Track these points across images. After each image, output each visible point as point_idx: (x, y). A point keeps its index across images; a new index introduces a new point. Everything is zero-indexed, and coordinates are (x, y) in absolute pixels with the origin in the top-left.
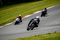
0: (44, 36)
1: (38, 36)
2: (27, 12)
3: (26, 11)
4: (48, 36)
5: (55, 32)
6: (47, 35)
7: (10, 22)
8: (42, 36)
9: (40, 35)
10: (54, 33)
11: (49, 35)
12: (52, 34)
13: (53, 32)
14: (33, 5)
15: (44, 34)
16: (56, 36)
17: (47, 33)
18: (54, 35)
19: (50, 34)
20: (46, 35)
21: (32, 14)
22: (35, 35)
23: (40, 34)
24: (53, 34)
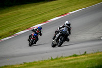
0: (66, 59)
1: (56, 59)
2: (38, 18)
3: (36, 16)
4: (72, 60)
5: (85, 52)
6: (71, 58)
7: (9, 36)
8: (62, 59)
9: (60, 58)
10: (83, 55)
11: (75, 58)
12: (79, 56)
13: (81, 53)
14: (47, 6)
15: (66, 56)
16: (87, 59)
17: (70, 55)
18: (82, 58)
19: (76, 56)
20: (69, 59)
21: (46, 21)
22: (50, 58)
23: (59, 56)
24: (81, 55)
